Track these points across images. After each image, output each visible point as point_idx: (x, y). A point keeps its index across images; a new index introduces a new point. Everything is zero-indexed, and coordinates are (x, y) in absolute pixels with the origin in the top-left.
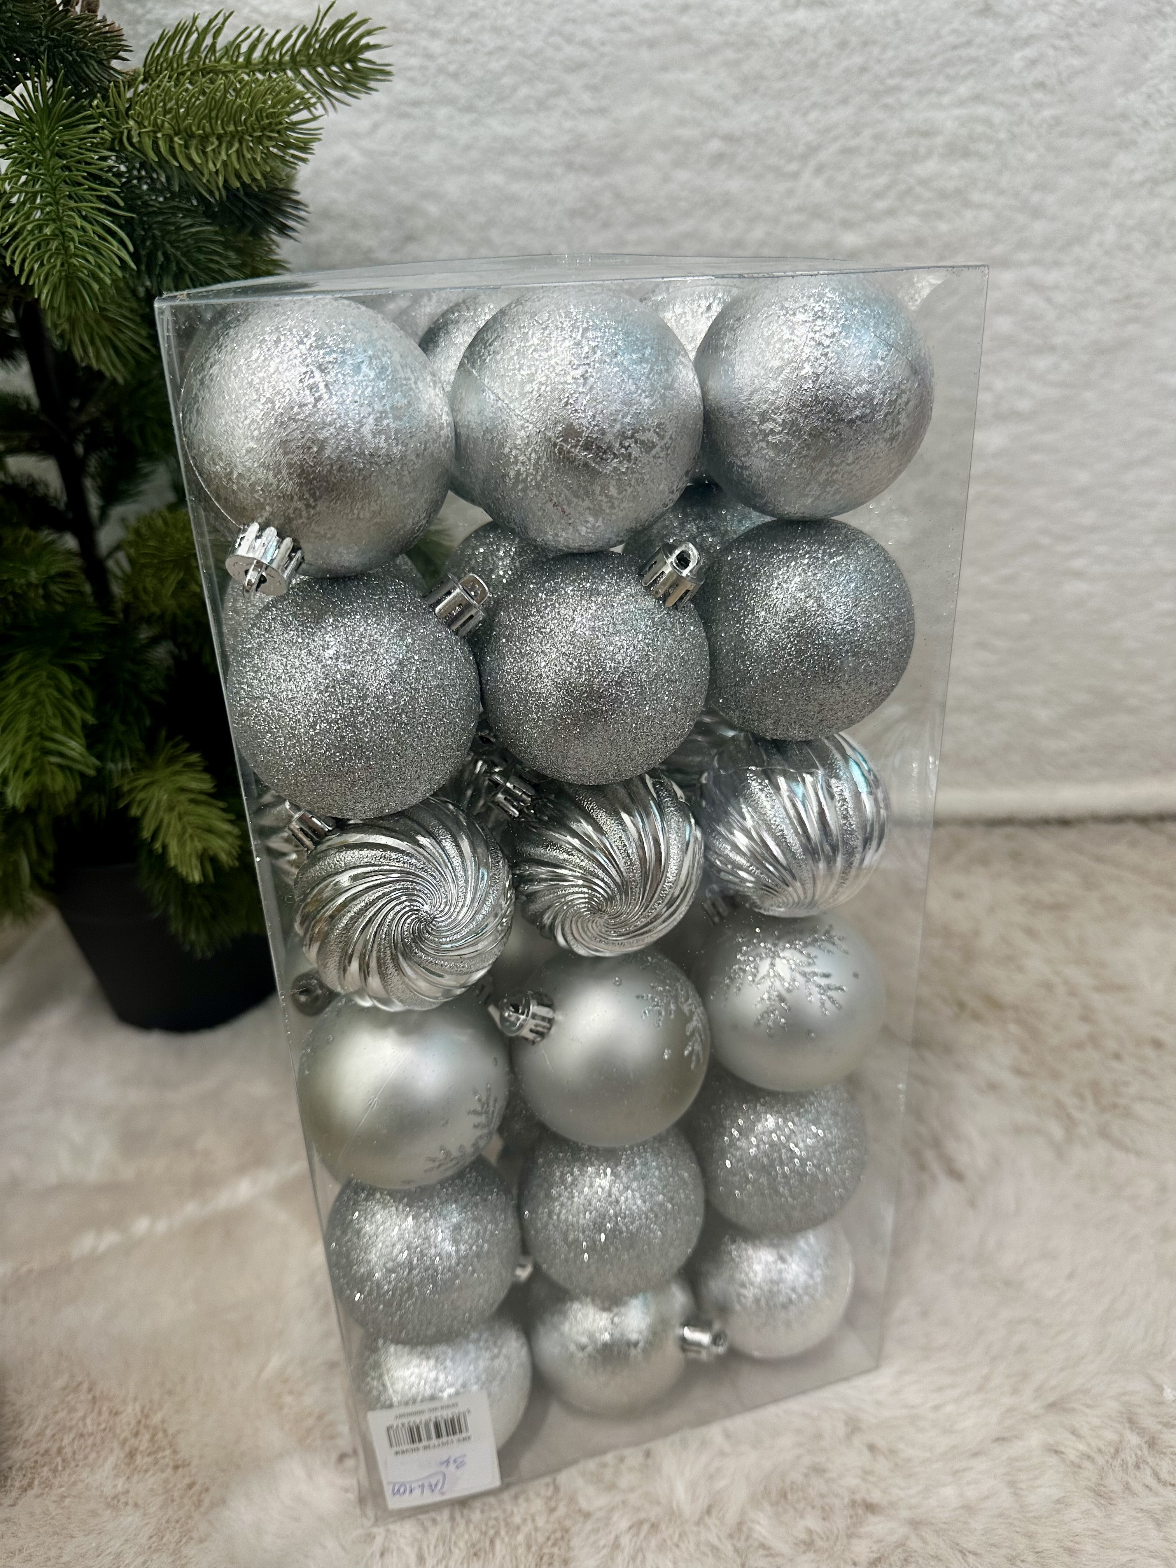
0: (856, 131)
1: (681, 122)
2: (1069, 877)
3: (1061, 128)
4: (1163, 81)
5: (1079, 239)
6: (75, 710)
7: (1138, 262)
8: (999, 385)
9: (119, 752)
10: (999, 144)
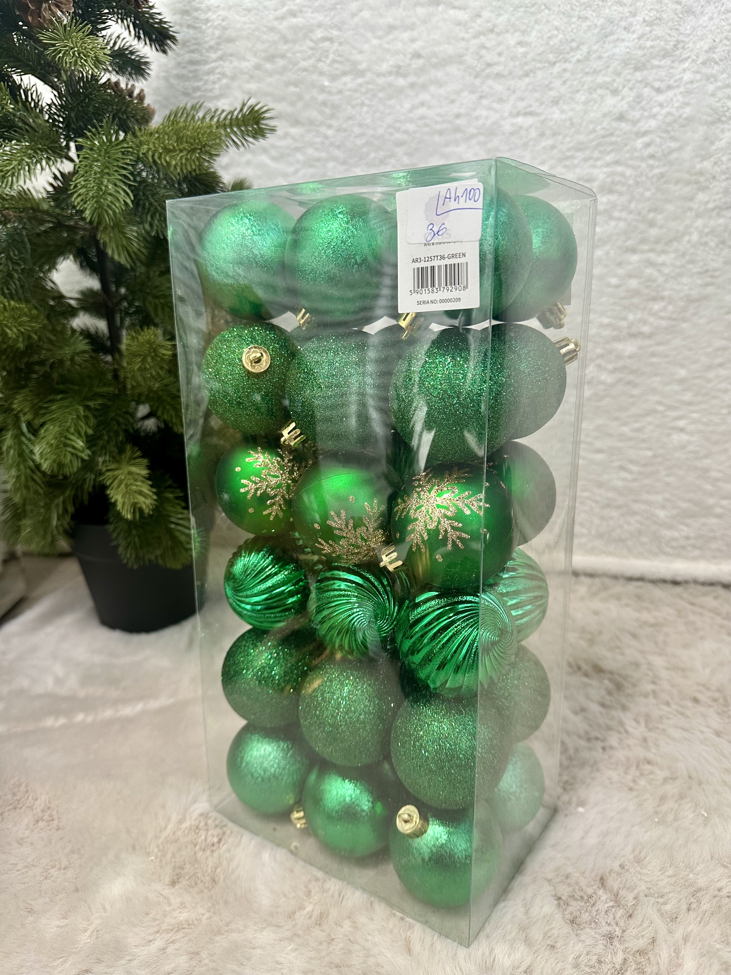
2: (670, 611)
3: (665, 179)
4: (723, 155)
5: (677, 238)
6: (83, 426)
7: (712, 252)
8: (631, 317)
9: (104, 452)
10: (629, 186)
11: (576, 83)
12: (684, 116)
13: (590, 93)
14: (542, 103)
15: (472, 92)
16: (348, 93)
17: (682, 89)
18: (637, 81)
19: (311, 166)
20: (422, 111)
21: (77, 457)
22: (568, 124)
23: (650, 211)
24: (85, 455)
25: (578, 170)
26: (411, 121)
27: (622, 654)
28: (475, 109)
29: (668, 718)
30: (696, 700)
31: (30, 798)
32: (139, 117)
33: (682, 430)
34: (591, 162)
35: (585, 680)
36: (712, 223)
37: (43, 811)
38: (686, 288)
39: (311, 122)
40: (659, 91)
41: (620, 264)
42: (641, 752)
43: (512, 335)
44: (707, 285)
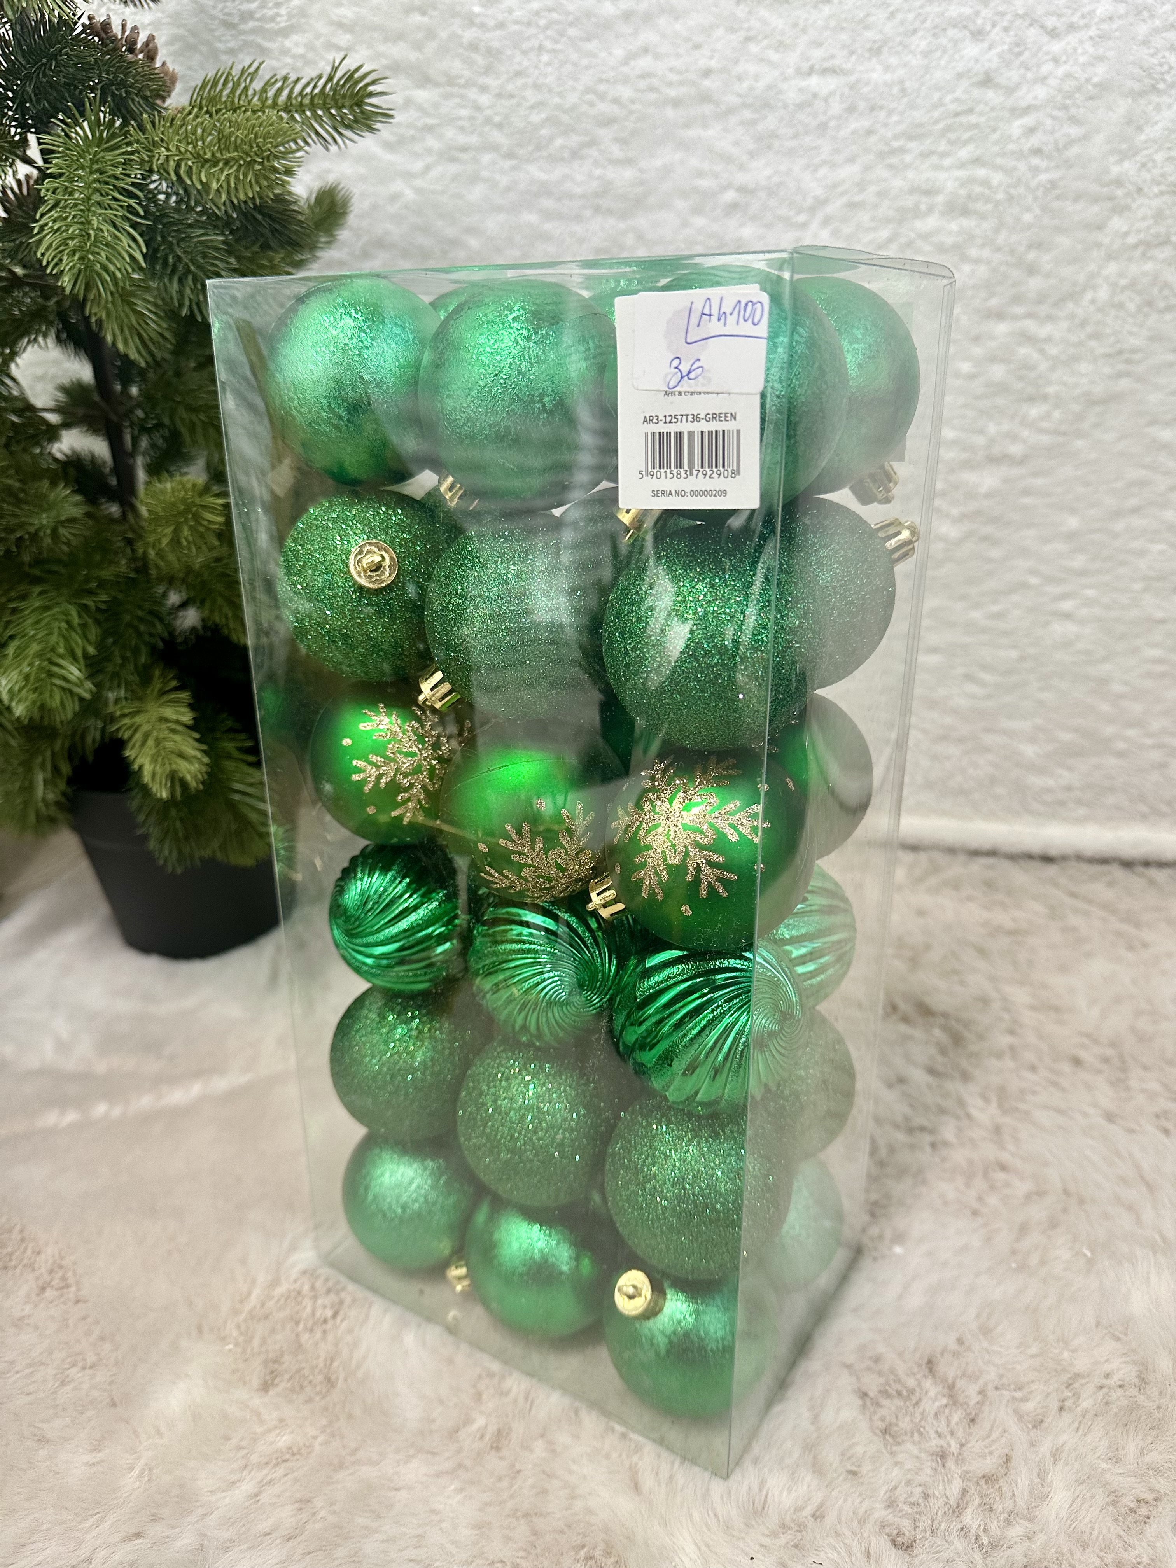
0: (861, 186)
1: (700, 174)
2: (1038, 907)
3: (1057, 192)
4: (1157, 151)
5: (1073, 296)
6: (79, 641)
7: (1130, 320)
8: (992, 429)
9: (116, 682)
10: (997, 204)
11: (911, 16)
12: (1096, 80)
13: (935, 36)
14: (852, 53)
15: (732, 30)
16: (516, 28)
17: (1093, 32)
18: (1017, 16)
19: (454, 160)
20: (644, 63)
21: (71, 693)
22: (895, 90)
23: (1030, 247)
24: (86, 690)
25: (911, 174)
26: (626, 80)
27: (962, 983)
28: (737, 62)
29: (1034, 1093)
30: (1077, 1062)
31: (29, 1252)
32: (148, 94)
33: (1068, 616)
34: (934, 159)
35: (903, 1028)
36: (1134, 269)
37: (51, 1272)
38: (1085, 380)
39: (451, 81)
40: (1053, 34)
41: (976, 339)
42: (989, 1151)
43: (807, 521)
44: (1120, 375)
